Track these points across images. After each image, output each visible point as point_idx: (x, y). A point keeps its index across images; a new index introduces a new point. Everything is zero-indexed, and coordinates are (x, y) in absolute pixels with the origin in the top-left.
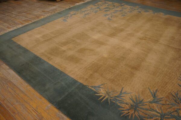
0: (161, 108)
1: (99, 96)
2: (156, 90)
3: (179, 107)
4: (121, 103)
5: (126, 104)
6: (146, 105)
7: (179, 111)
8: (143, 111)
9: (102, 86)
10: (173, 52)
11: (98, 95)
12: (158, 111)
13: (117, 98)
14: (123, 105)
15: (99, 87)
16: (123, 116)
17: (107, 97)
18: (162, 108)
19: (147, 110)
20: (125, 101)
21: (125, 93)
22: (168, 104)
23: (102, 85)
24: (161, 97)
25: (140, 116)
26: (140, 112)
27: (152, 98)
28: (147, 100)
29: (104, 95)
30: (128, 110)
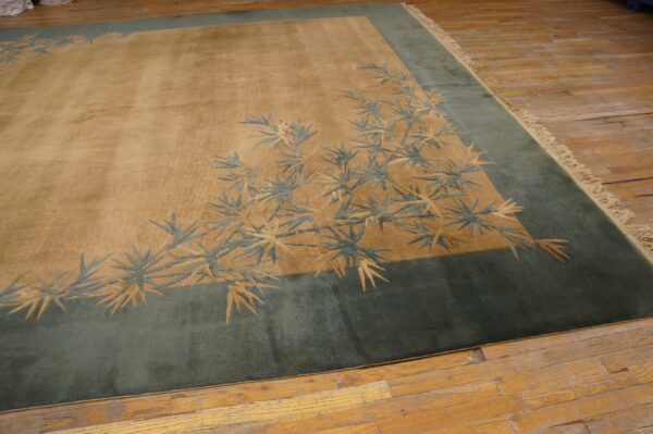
0: (200, 245)
1: (22, 310)
2: (174, 216)
3: (239, 221)
4: (96, 289)
5: (111, 283)
6: (162, 258)
7: (243, 227)
8: (160, 273)
9: (18, 285)
10: (180, 117)
11: (18, 309)
12: (196, 253)
13: (78, 286)
14: (104, 291)
15: (10, 291)
16: (117, 312)
17: (47, 299)
18: (204, 243)
19: (168, 266)
20: (103, 281)
21: (95, 263)
22: (214, 228)
23: (17, 281)
24: (191, 222)
25: (158, 288)
26: (155, 280)
27: (170, 236)
28: (161, 248)
29: (35, 301)
30: (123, 292)
